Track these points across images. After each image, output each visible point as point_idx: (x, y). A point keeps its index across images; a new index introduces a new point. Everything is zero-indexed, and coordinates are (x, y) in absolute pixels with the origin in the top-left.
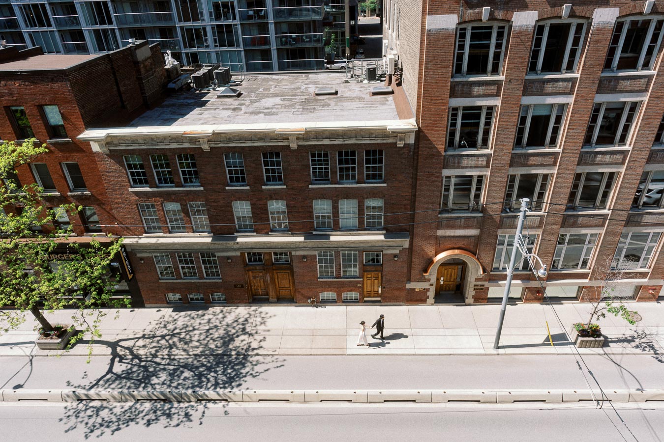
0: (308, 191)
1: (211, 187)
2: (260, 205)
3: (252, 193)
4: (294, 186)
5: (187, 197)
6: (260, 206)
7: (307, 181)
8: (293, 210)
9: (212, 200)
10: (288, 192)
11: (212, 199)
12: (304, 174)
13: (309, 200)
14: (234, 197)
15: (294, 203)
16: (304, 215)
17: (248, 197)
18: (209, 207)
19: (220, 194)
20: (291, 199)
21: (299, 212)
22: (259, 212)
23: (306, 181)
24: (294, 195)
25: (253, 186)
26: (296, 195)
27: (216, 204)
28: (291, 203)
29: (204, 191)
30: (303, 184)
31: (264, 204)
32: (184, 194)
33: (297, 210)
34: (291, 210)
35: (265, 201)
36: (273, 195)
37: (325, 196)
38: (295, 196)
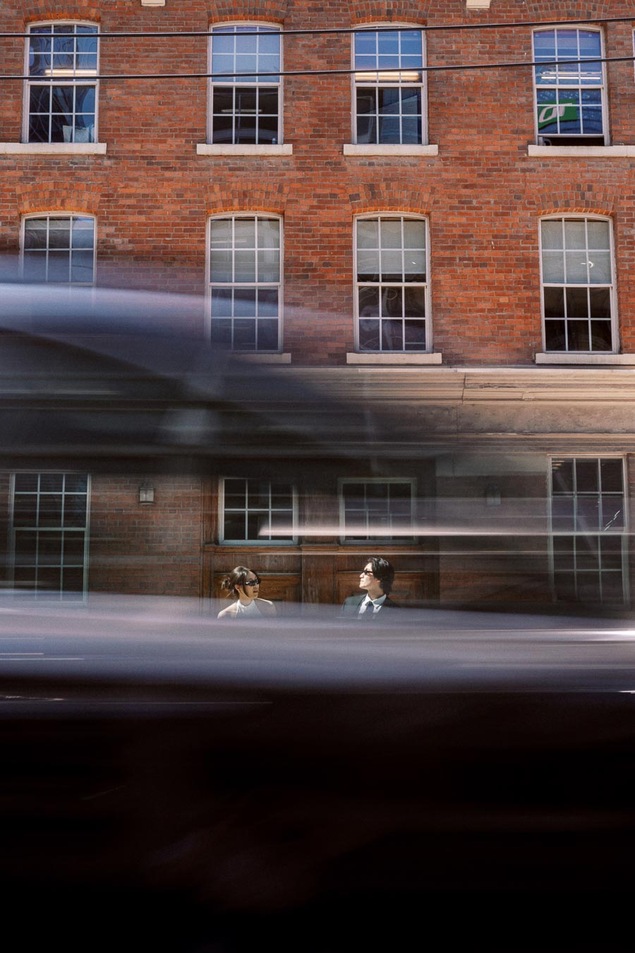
0: (524, 170)
1: (137, 147)
2: (324, 225)
3: (300, 175)
4: (469, 148)
5: (29, 186)
6: (326, 230)
7: (524, 132)
8: (458, 254)
9: (132, 201)
10: (444, 175)
11: (129, 196)
12: (512, 102)
13: (525, 208)
14: (222, 189)
15: (464, 220)
16: (502, 276)
17: (280, 190)
18: (112, 230)
19: (168, 174)
20: (455, 202)
21: (483, 263)
22: (315, 260)
23: (516, 132)
24: (466, 187)
25: (304, 147)
26: (472, 186)
27: (143, 218)
28: (450, 221)
29: (107, 163)
30: (506, 142)
31: (340, 224)
32: (20, 173)
33: (474, 253)
34: (448, 254)
35: (348, 207)
36: (383, 185)
37: (588, 194)
38: (468, 192)
